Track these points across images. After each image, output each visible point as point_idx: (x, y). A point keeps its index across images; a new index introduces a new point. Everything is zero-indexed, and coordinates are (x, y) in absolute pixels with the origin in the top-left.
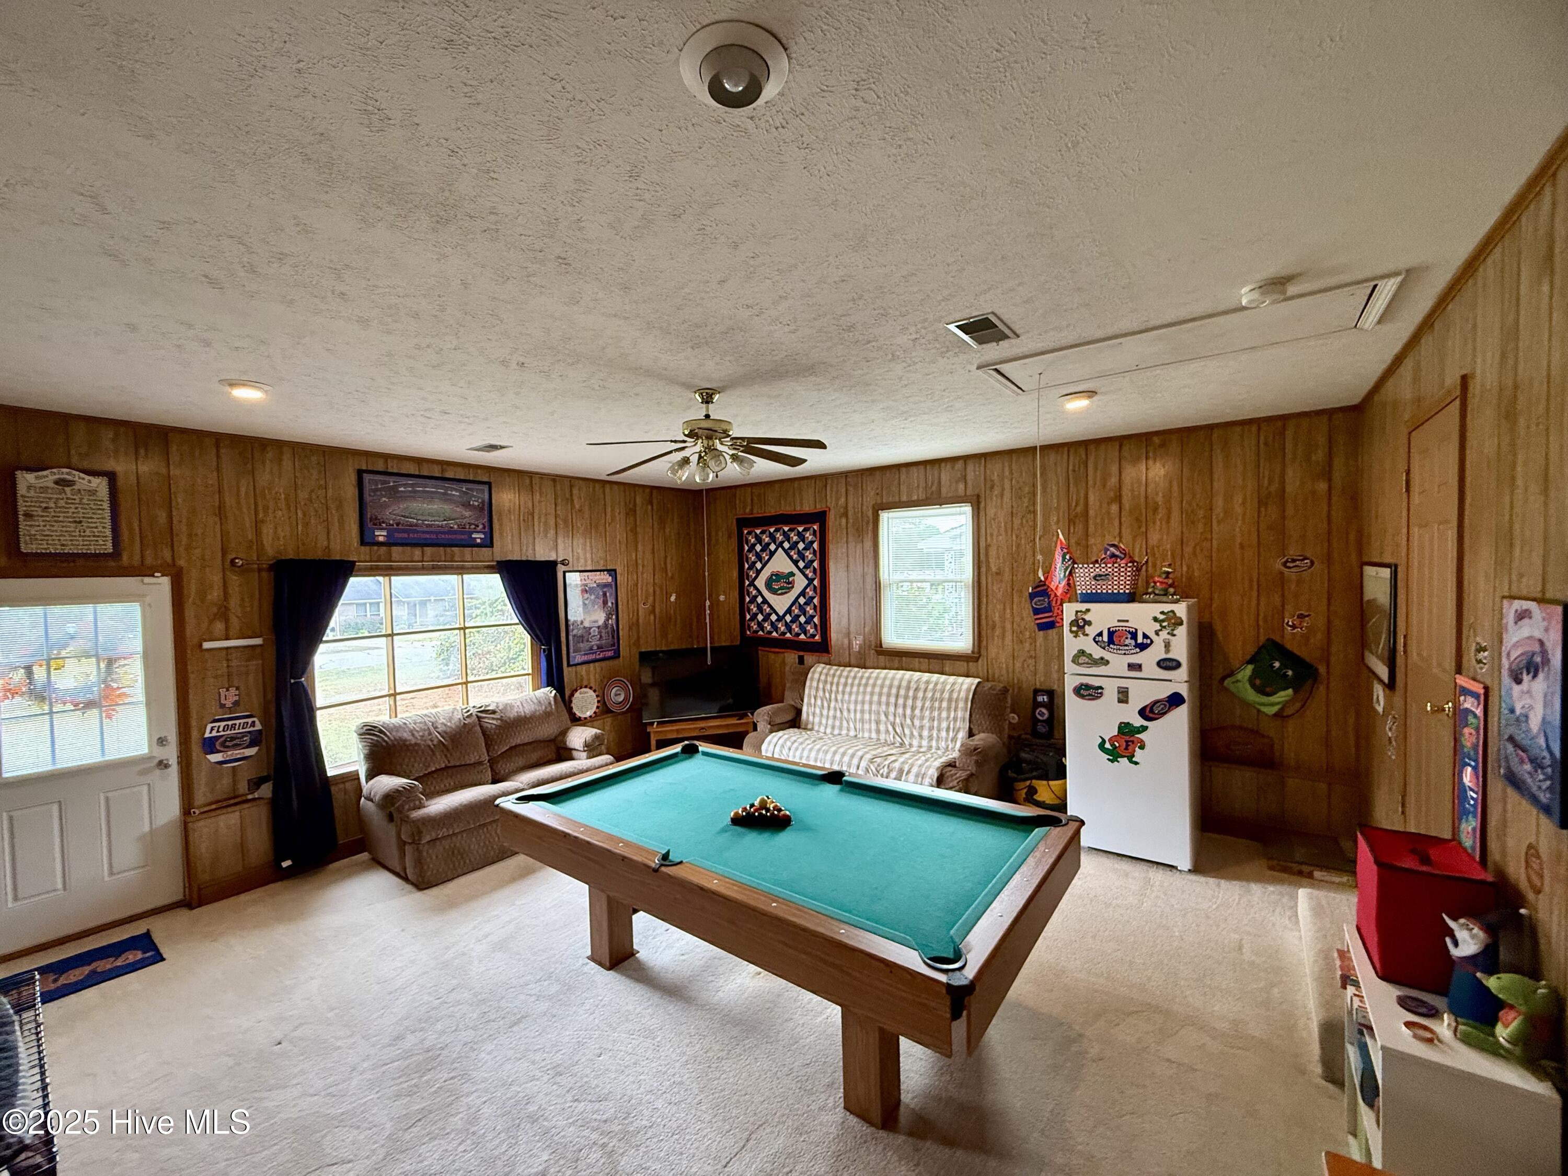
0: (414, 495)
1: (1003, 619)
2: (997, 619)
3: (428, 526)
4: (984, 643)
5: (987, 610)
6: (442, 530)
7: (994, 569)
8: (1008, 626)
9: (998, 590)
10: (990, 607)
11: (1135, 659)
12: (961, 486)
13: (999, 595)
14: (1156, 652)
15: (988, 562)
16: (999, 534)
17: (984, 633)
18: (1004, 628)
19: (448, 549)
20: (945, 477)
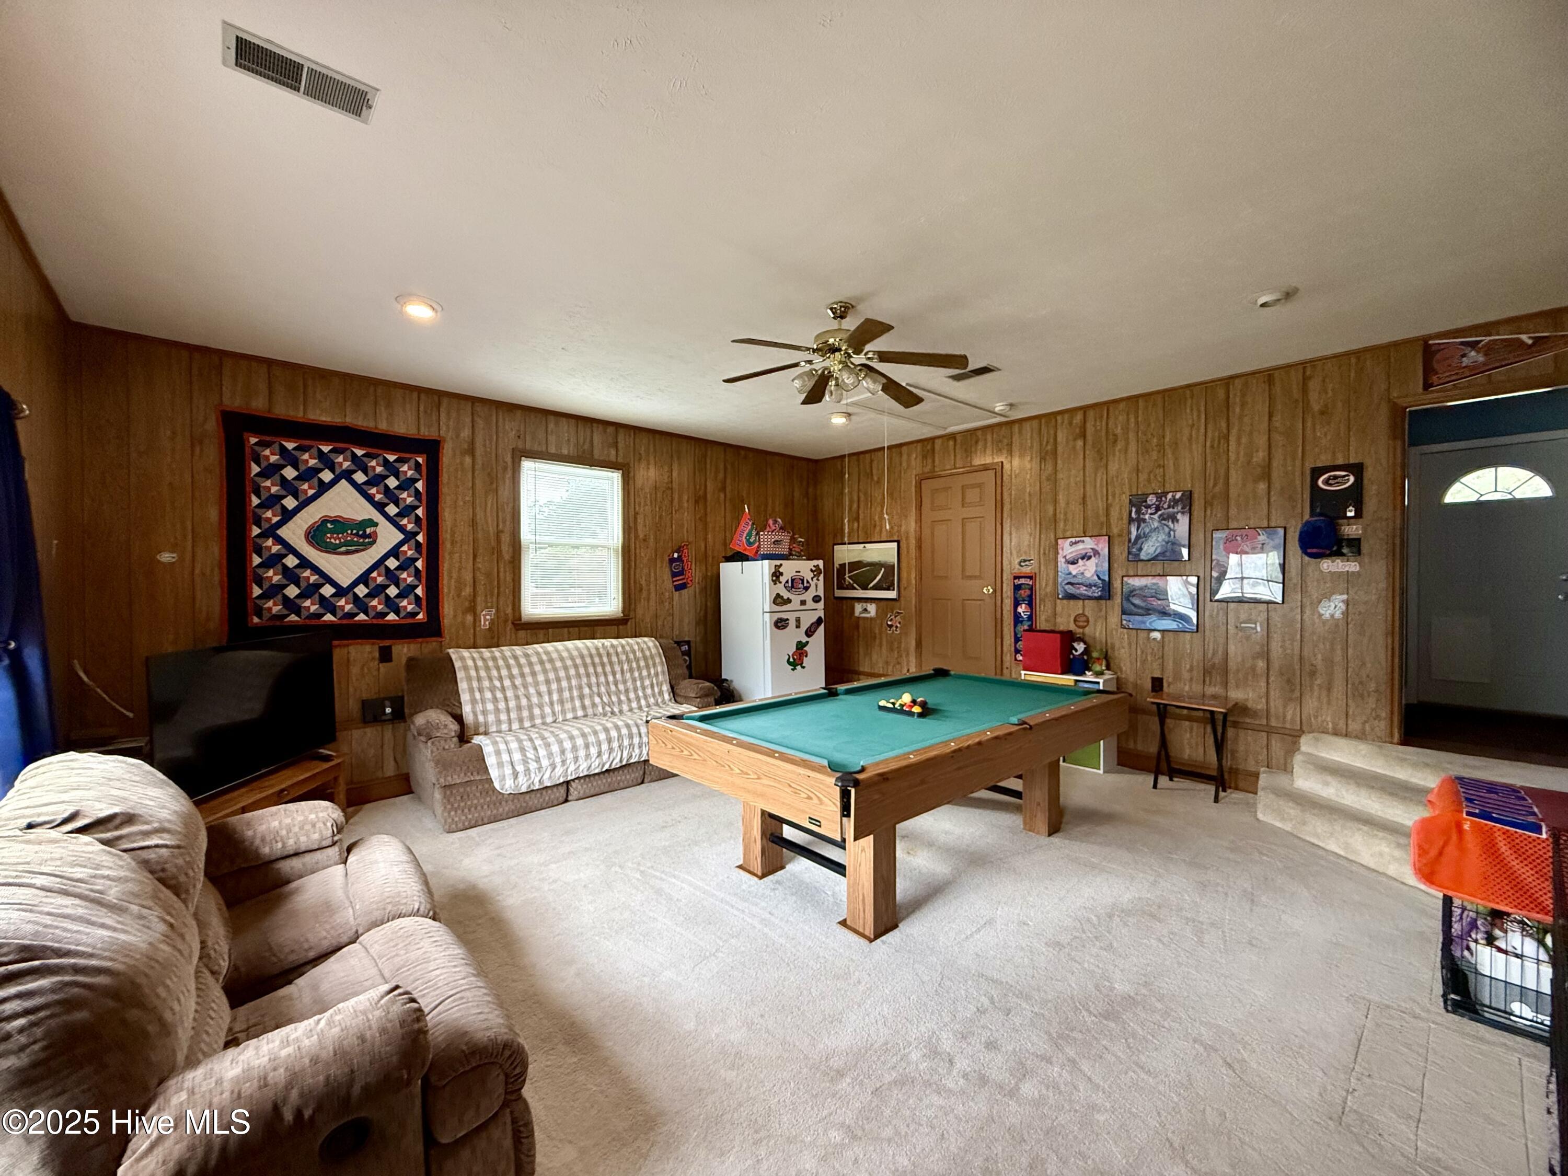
1: (648, 583)
2: (643, 582)
4: (633, 606)
5: (635, 575)
7: (641, 536)
8: (652, 587)
9: (645, 555)
10: (638, 571)
11: (803, 597)
12: (613, 452)
13: (645, 561)
14: (811, 593)
15: (636, 530)
16: (646, 505)
17: (632, 596)
18: (649, 590)
20: (597, 439)
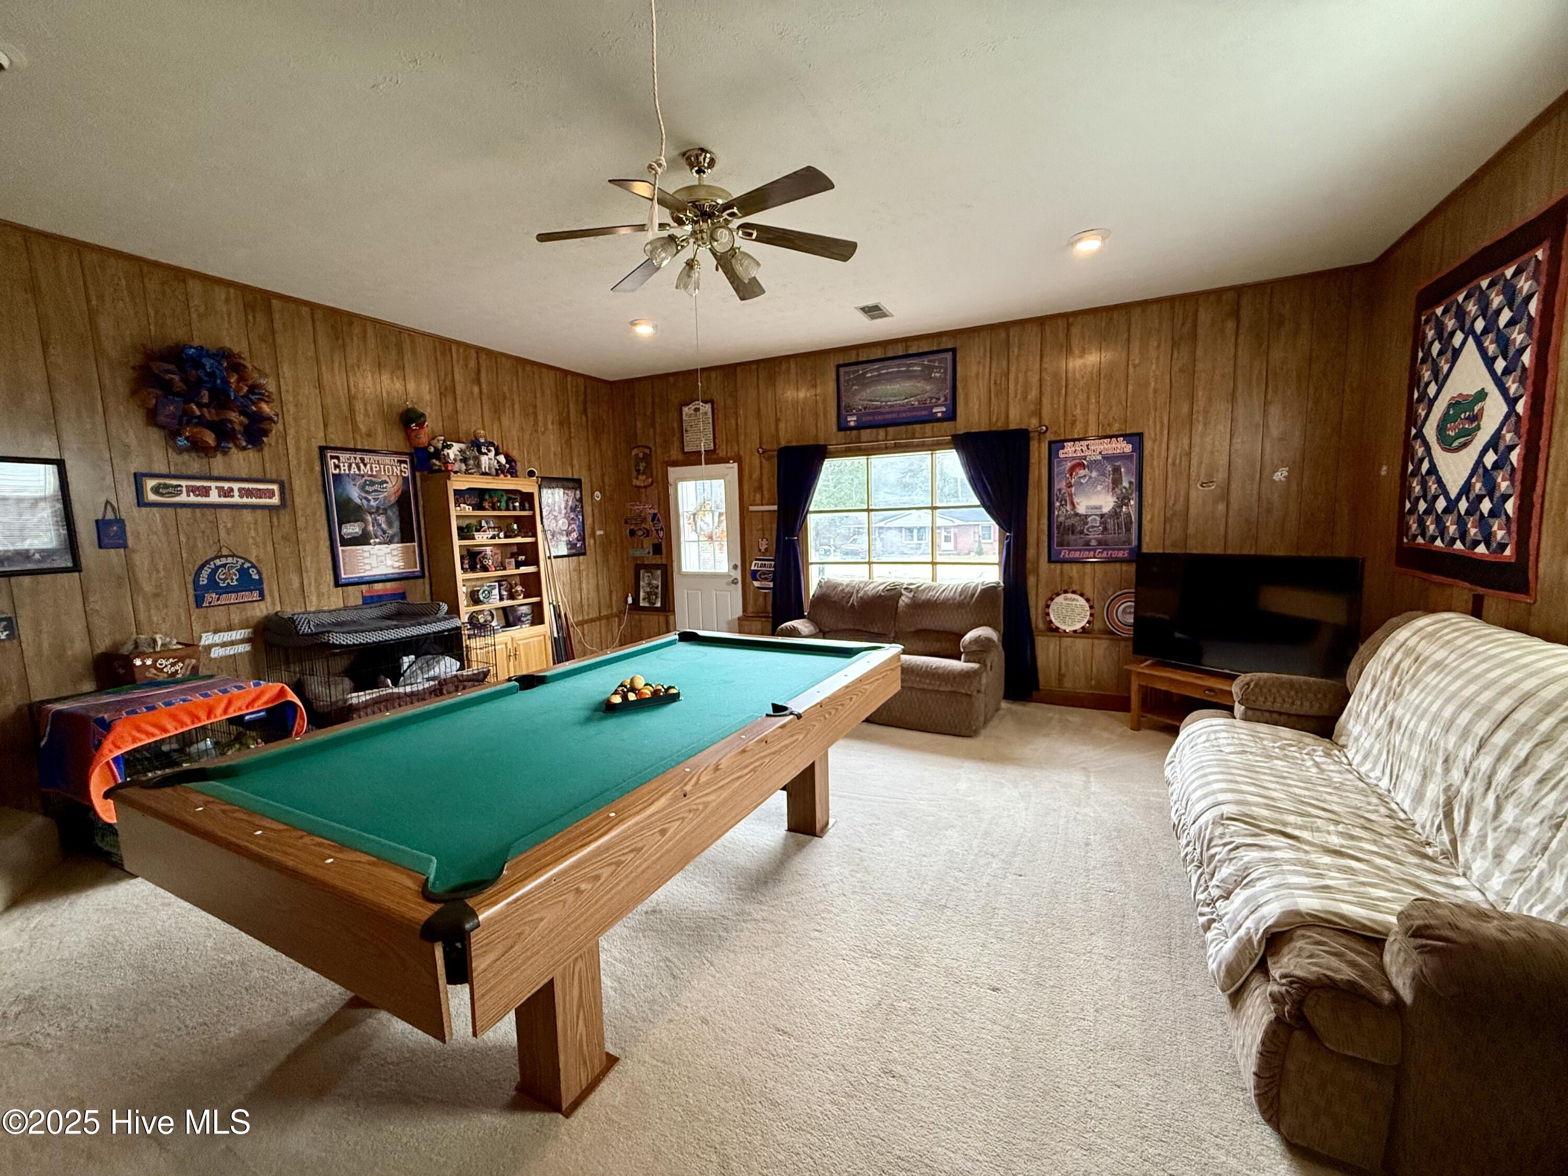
0: (879, 379)
3: (891, 406)
6: (902, 408)
19: (910, 427)
